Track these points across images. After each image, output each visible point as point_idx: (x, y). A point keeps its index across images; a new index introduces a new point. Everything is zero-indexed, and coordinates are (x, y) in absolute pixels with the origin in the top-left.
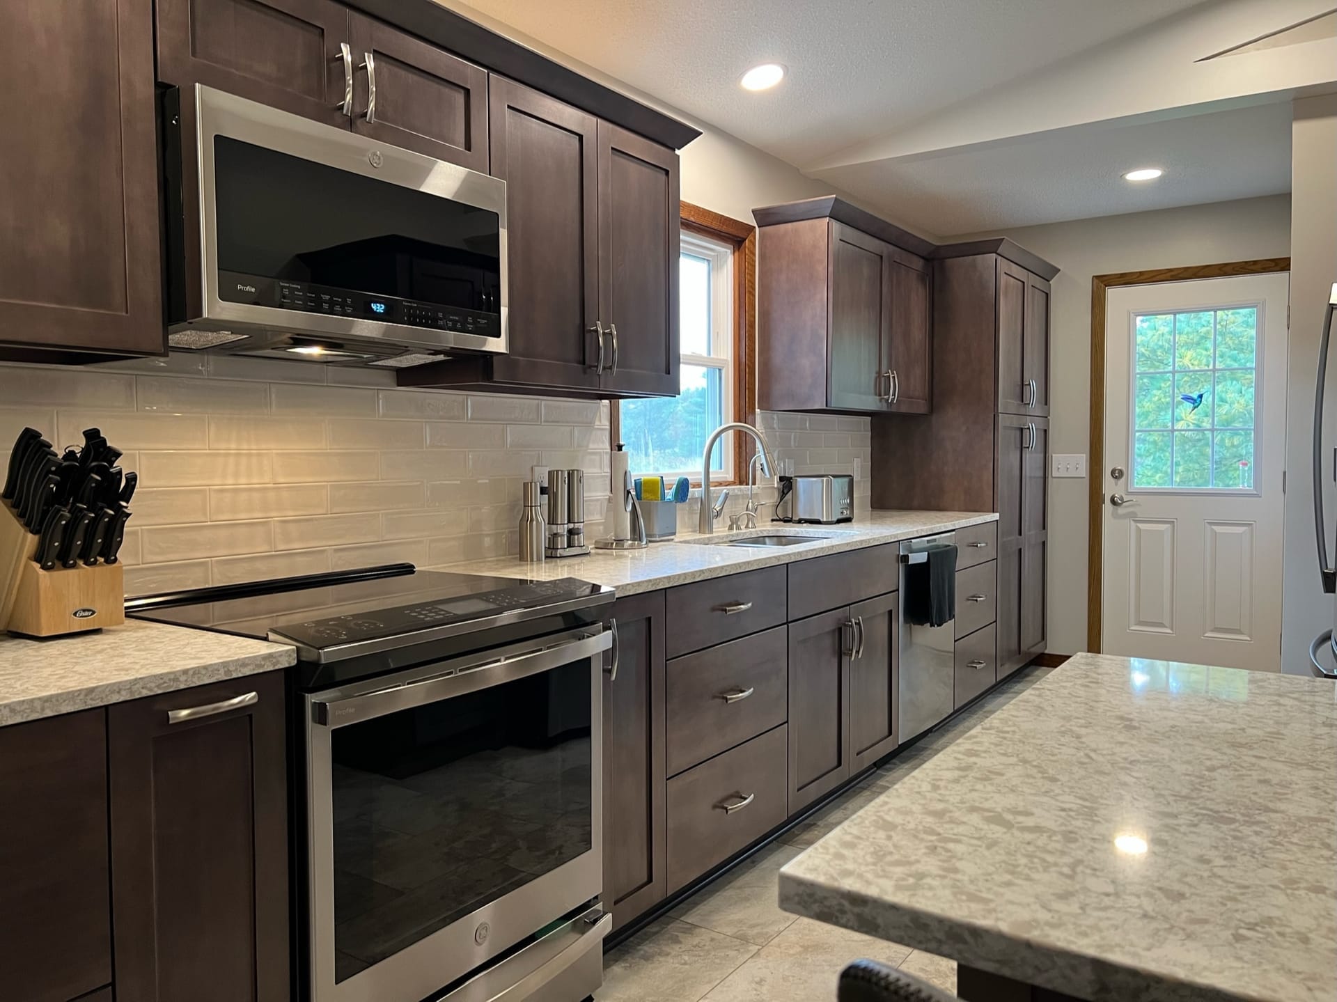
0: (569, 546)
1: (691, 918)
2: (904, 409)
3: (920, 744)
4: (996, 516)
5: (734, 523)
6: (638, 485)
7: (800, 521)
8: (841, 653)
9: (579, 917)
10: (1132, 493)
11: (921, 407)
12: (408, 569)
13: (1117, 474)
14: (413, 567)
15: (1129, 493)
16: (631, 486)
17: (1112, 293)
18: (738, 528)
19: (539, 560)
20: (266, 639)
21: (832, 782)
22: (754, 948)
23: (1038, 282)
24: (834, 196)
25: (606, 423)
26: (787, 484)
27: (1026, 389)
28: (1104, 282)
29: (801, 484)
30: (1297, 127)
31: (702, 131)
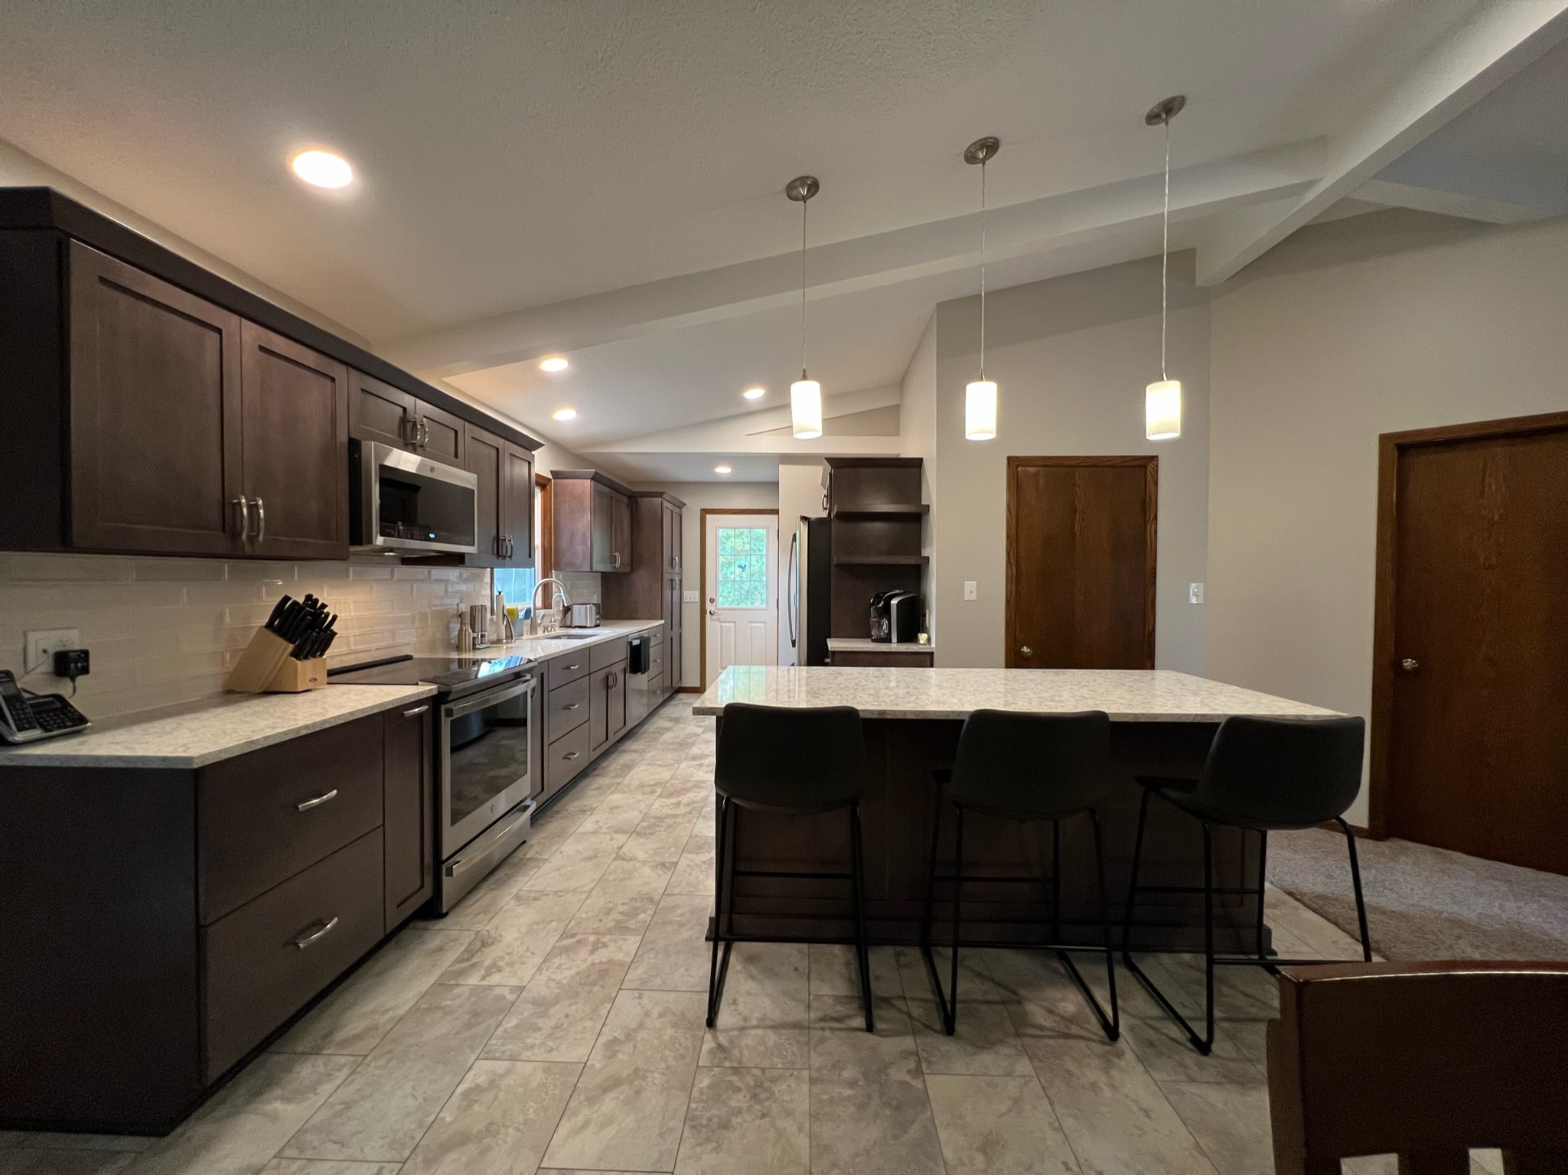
0: (482, 643)
1: (556, 808)
2: (621, 571)
3: (634, 731)
4: (663, 622)
5: (546, 629)
6: (508, 611)
7: (576, 627)
8: (608, 688)
9: (519, 807)
10: (719, 609)
11: (628, 570)
12: (409, 658)
13: (712, 601)
14: (412, 656)
15: (717, 609)
16: (505, 613)
17: (708, 517)
18: (555, 631)
19: (470, 650)
20: (417, 684)
21: (604, 747)
22: (590, 813)
23: (678, 510)
24: (594, 470)
25: (489, 580)
26: (567, 610)
27: (674, 561)
28: (705, 512)
29: (575, 608)
30: (780, 466)
31: (543, 443)
